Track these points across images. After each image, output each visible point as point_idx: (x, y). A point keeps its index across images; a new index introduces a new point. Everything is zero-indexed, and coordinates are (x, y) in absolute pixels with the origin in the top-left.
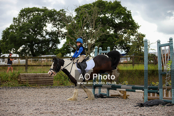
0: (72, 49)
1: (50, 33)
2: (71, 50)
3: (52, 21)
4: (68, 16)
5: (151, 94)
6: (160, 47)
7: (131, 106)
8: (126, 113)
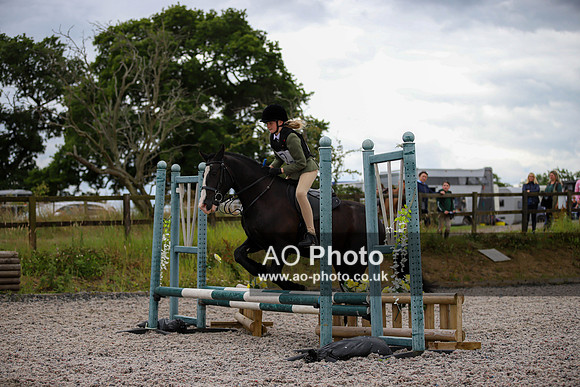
0: (83, 170)
1: (12, 116)
2: (81, 174)
3: (18, 75)
4: (69, 58)
6: (372, 164)
7: (276, 358)
8: (261, 381)
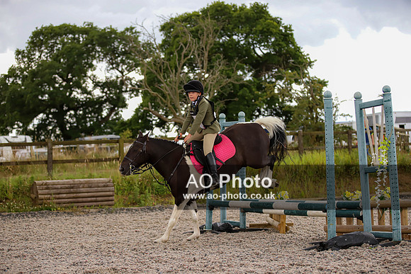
0: (155, 120)
1: (104, 83)
2: (154, 122)
3: (108, 54)
4: (143, 42)
5: (344, 219)
7: (297, 248)
8: (286, 265)
